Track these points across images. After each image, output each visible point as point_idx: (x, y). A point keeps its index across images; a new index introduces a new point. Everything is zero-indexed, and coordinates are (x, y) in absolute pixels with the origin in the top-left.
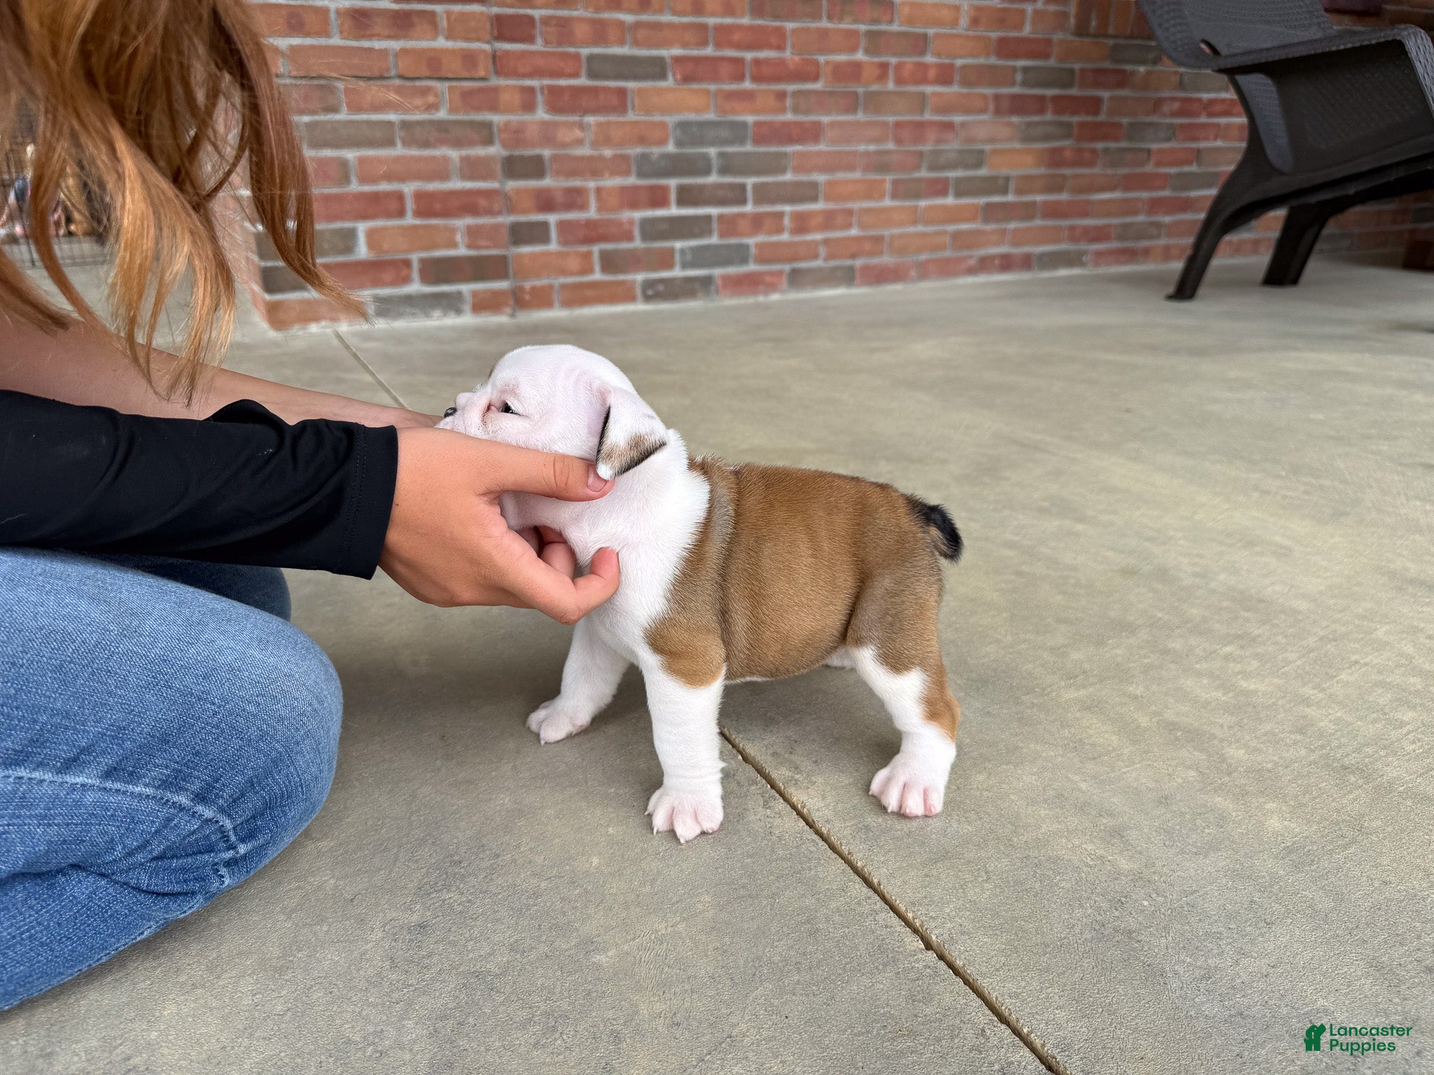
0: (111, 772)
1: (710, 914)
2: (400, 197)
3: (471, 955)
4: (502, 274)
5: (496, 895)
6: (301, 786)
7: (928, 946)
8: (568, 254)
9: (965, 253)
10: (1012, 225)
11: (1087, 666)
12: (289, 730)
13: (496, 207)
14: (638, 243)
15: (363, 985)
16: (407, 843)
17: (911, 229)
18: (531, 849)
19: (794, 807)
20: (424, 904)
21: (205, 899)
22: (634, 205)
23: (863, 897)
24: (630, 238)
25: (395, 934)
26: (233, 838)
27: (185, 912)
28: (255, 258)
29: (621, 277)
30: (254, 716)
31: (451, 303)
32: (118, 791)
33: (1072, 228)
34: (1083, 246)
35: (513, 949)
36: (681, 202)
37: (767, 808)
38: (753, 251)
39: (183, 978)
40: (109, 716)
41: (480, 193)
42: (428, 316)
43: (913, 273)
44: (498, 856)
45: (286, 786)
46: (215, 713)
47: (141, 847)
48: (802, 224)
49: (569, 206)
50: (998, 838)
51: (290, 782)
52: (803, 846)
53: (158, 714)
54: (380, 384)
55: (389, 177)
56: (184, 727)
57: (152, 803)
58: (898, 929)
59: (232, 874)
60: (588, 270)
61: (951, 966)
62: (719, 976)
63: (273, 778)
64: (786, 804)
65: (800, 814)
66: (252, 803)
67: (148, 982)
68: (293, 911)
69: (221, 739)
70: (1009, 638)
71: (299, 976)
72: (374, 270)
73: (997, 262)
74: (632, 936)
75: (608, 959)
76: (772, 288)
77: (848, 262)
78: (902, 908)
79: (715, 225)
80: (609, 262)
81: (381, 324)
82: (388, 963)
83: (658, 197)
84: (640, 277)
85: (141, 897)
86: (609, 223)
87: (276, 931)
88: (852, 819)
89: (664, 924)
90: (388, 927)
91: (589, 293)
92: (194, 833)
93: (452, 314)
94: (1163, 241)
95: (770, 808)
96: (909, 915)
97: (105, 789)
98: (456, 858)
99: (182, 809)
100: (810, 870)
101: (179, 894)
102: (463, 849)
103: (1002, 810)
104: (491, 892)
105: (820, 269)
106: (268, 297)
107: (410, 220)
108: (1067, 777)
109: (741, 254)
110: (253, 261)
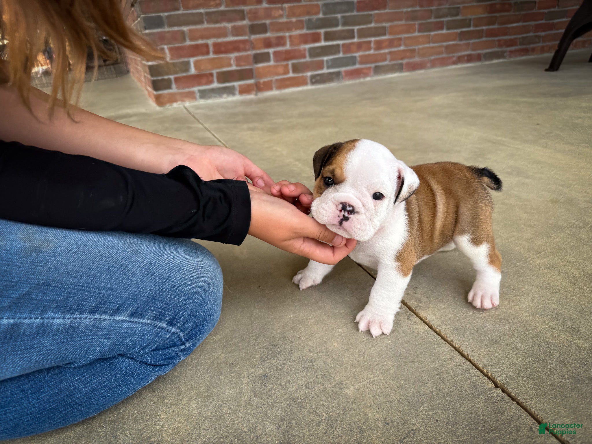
0: (133, 314)
1: (392, 371)
2: (207, 46)
3: (289, 390)
4: (251, 77)
5: (295, 361)
6: (210, 315)
7: (497, 386)
8: (277, 66)
9: (451, 55)
10: (472, 41)
11: (544, 247)
12: (204, 291)
13: (247, 47)
14: (308, 59)
15: (244, 404)
16: (252, 336)
17: (428, 45)
18: (306, 339)
19: (421, 319)
20: (264, 365)
21: (173, 366)
22: (306, 42)
23: (462, 362)
24: (304, 57)
25: (254, 380)
26: (183, 340)
27: (165, 372)
28: (149, 77)
29: (300, 75)
30: (190, 286)
31: (230, 91)
32: (136, 322)
33: (499, 41)
34: (504, 49)
35: (307, 387)
36: (326, 39)
37: (409, 320)
38: (358, 59)
39: (166, 401)
40: (130, 290)
41: (240, 41)
42: (221, 97)
43: (429, 65)
44: (292, 342)
45: (204, 316)
46: (174, 286)
47: (147, 346)
48: (379, 45)
49: (278, 45)
50: (519, 333)
51: (206, 314)
52: (430, 338)
53: (150, 288)
54: (205, 128)
55: (202, 37)
56: (161, 292)
57: (150, 327)
58: (481, 377)
59: (184, 355)
60: (287, 72)
61: (509, 395)
62: (402, 401)
63: (199, 313)
64: (417, 318)
65: (425, 322)
66: (191, 324)
67: (152, 403)
68: (208, 369)
69: (177, 297)
70: (505, 235)
71: (216, 400)
72: (198, 79)
73: (466, 58)
74: (359, 381)
75: (350, 392)
76: (366, 75)
77: (400, 62)
78: (481, 367)
79: (341, 49)
80: (296, 69)
81: (202, 102)
82: (253, 394)
83: (316, 38)
84: (309, 74)
85: (148, 367)
86: (295, 51)
87: (202, 379)
88: (449, 324)
89: (372, 376)
90: (250, 377)
91: (288, 83)
92: (168, 339)
93: (231, 96)
94: (541, 44)
95: (410, 320)
96: (485, 370)
97: (131, 321)
98: (275, 343)
99: (163, 328)
100: (435, 349)
101: (163, 365)
102: (277, 339)
103: (518, 318)
104: (292, 359)
105: (387, 66)
106: (155, 93)
107: (212, 56)
108: (546, 302)
109: (352, 61)
110: (148, 78)
